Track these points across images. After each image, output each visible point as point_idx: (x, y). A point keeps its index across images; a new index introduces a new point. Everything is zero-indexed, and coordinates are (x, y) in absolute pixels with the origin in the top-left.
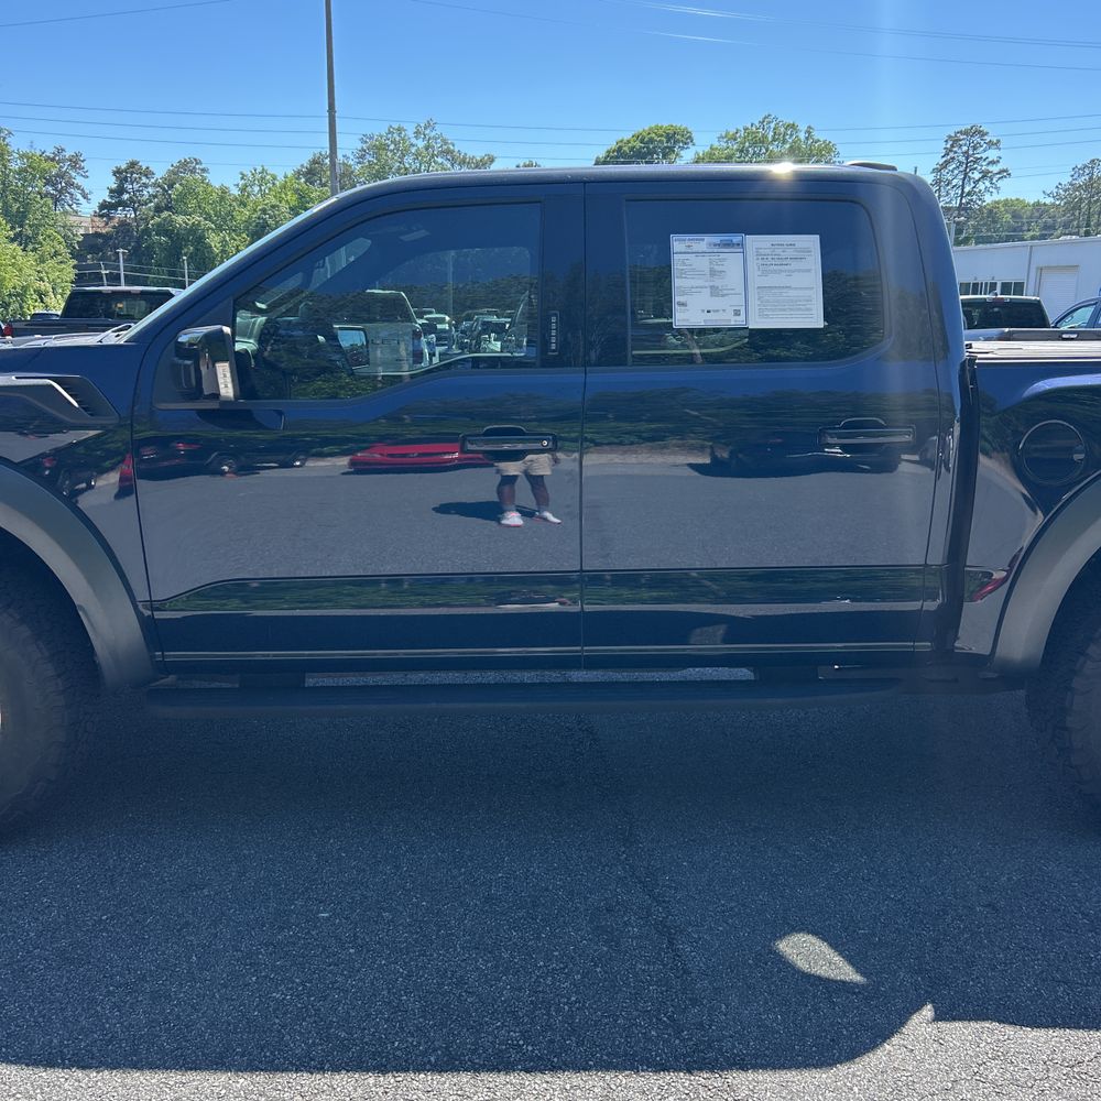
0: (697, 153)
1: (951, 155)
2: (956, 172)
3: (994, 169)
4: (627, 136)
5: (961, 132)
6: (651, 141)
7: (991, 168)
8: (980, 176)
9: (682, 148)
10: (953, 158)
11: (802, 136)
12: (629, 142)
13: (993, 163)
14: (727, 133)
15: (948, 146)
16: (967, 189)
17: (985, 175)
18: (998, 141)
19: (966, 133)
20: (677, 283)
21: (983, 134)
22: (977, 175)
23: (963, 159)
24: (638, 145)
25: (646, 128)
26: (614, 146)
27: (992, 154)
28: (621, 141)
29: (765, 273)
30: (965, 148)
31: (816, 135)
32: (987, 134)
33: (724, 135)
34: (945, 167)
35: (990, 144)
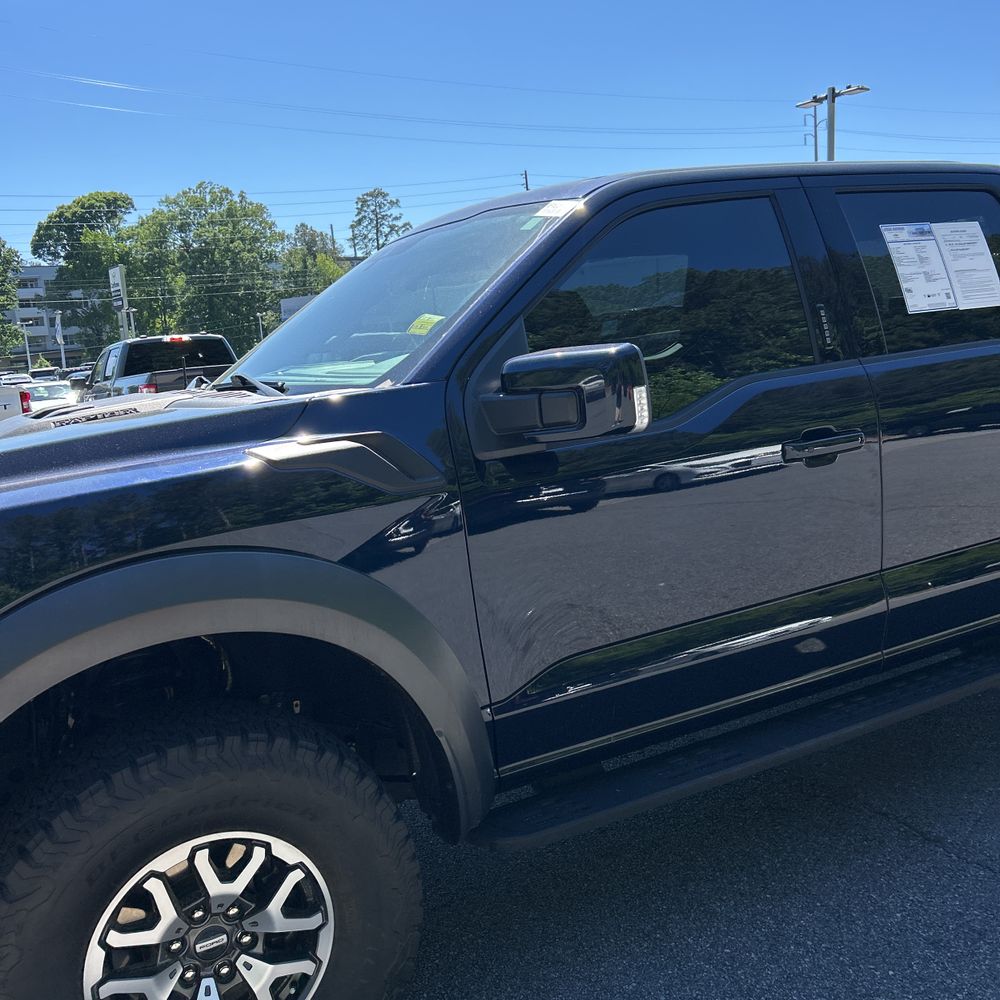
0: (140, 217)
1: (363, 214)
2: (370, 227)
3: (399, 223)
4: (68, 202)
5: (367, 195)
6: (92, 206)
7: (395, 223)
8: (389, 229)
9: (125, 213)
10: (365, 217)
11: (237, 199)
12: (70, 207)
13: (396, 218)
14: (167, 198)
15: (359, 206)
16: (381, 242)
17: (392, 228)
18: (398, 200)
19: (370, 195)
20: (900, 270)
21: (385, 195)
22: (386, 230)
23: (373, 217)
24: (80, 210)
25: (87, 195)
26: (55, 212)
27: (395, 212)
28: (62, 207)
29: (956, 258)
30: (373, 208)
31: (249, 198)
32: (387, 195)
33: (164, 199)
34: (360, 224)
35: (392, 203)
